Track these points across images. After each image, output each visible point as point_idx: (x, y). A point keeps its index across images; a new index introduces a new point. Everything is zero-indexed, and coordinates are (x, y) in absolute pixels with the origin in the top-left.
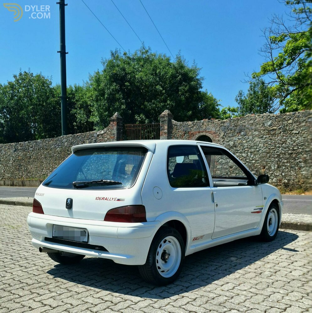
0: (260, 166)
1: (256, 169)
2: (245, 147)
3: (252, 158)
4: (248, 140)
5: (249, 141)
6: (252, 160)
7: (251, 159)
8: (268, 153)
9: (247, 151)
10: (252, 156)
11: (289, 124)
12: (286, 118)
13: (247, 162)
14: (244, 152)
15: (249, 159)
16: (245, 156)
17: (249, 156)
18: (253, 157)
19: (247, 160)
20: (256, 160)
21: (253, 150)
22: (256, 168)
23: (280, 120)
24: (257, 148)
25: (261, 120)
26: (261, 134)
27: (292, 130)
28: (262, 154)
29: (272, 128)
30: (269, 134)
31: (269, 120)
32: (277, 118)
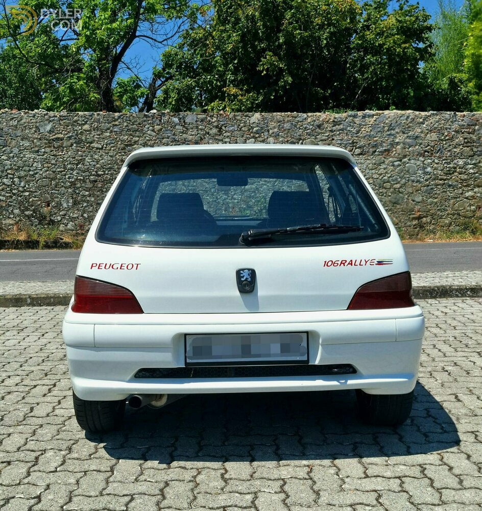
0: (39, 202)
1: (33, 208)
2: (6, 168)
3: (23, 187)
4: (12, 155)
5: (14, 156)
6: (22, 192)
7: (21, 189)
8: (52, 179)
9: (11, 174)
10: (22, 184)
11: (85, 131)
12: (78, 120)
13: (14, 194)
14: (7, 175)
15: (18, 188)
16: (9, 184)
17: (16, 183)
18: (25, 186)
19: (14, 191)
20: (32, 192)
21: (22, 173)
22: (32, 206)
23: (69, 123)
24: (30, 170)
25: (32, 121)
26: (36, 146)
27: (91, 143)
28: (42, 181)
29: (54, 137)
30: (50, 147)
31: (47, 122)
32: (62, 120)
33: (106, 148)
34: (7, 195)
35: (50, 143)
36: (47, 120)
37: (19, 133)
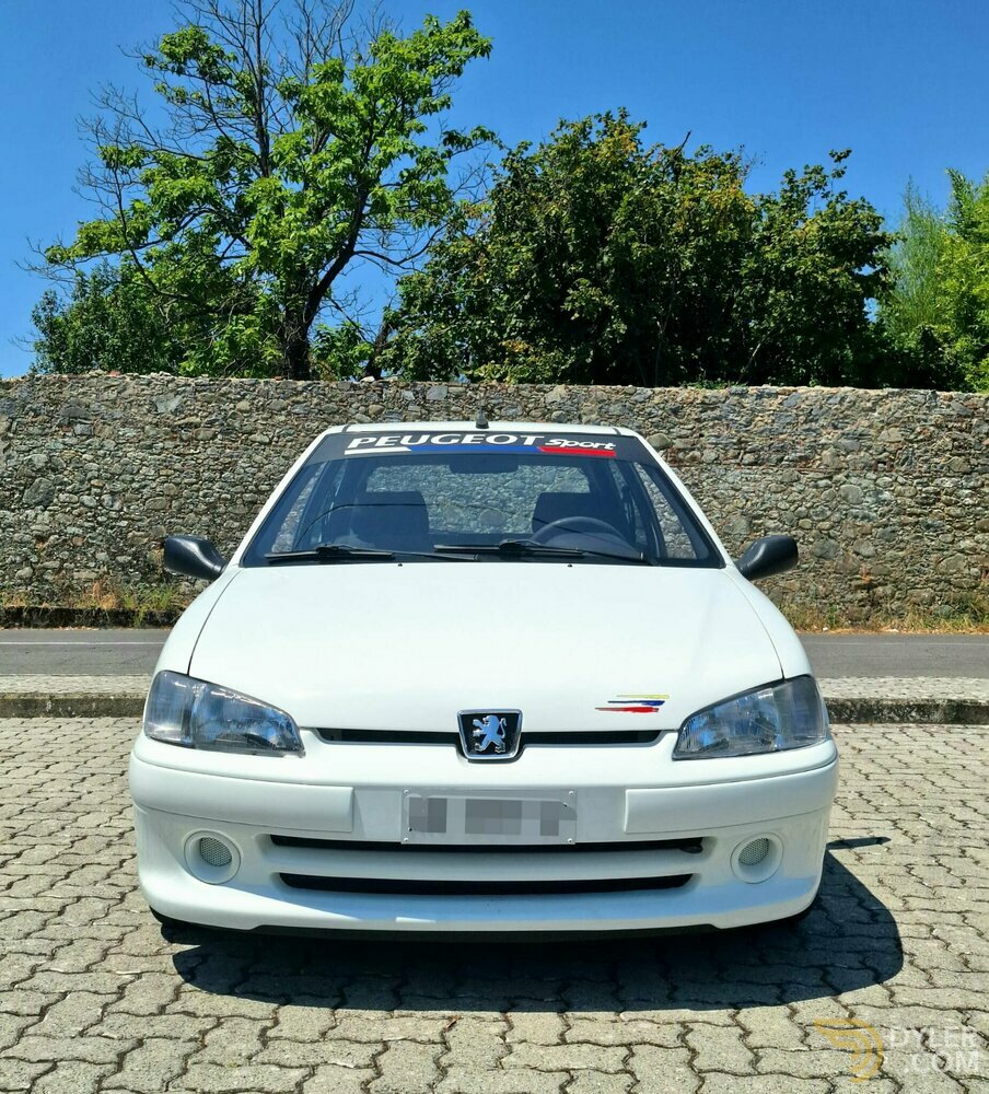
0: (146, 540)
1: (133, 549)
2: (89, 475)
3: (119, 511)
4: (102, 452)
5: (105, 454)
6: (116, 520)
7: (113, 514)
8: (173, 498)
9: (97, 487)
10: (117, 506)
11: (241, 411)
12: (229, 392)
13: (100, 524)
14: (89, 489)
15: (107, 513)
16: (92, 504)
17: (105, 504)
18: (121, 510)
19: (99, 519)
20: (133, 520)
21: (119, 486)
22: (132, 546)
23: (212, 397)
24: (133, 481)
25: (145, 392)
26: (148, 437)
27: (251, 433)
28: (155, 501)
29: (182, 421)
30: (174, 439)
31: (172, 395)
32: (200, 392)
33: (277, 442)
34: (87, 524)
35: (174, 431)
36: (172, 391)
37: (118, 413)
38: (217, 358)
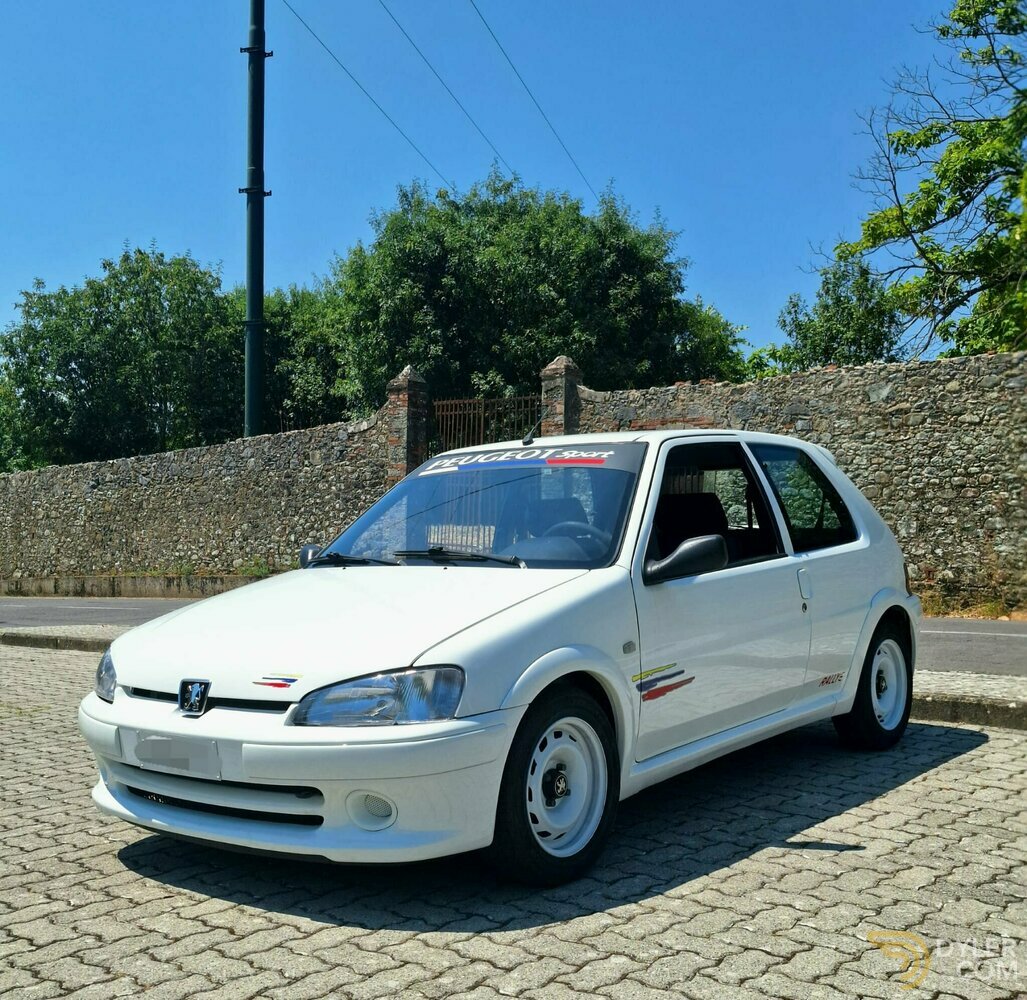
8: (884, 485)
11: (951, 392)
23: (921, 381)
24: (847, 470)
25: (859, 383)
26: (861, 427)
27: (960, 414)
28: (867, 489)
29: (894, 408)
30: (885, 427)
31: (883, 383)
32: (910, 377)
33: (988, 421)
34: (806, 517)
35: (886, 417)
36: (883, 379)
37: (834, 406)
38: (1007, 330)
